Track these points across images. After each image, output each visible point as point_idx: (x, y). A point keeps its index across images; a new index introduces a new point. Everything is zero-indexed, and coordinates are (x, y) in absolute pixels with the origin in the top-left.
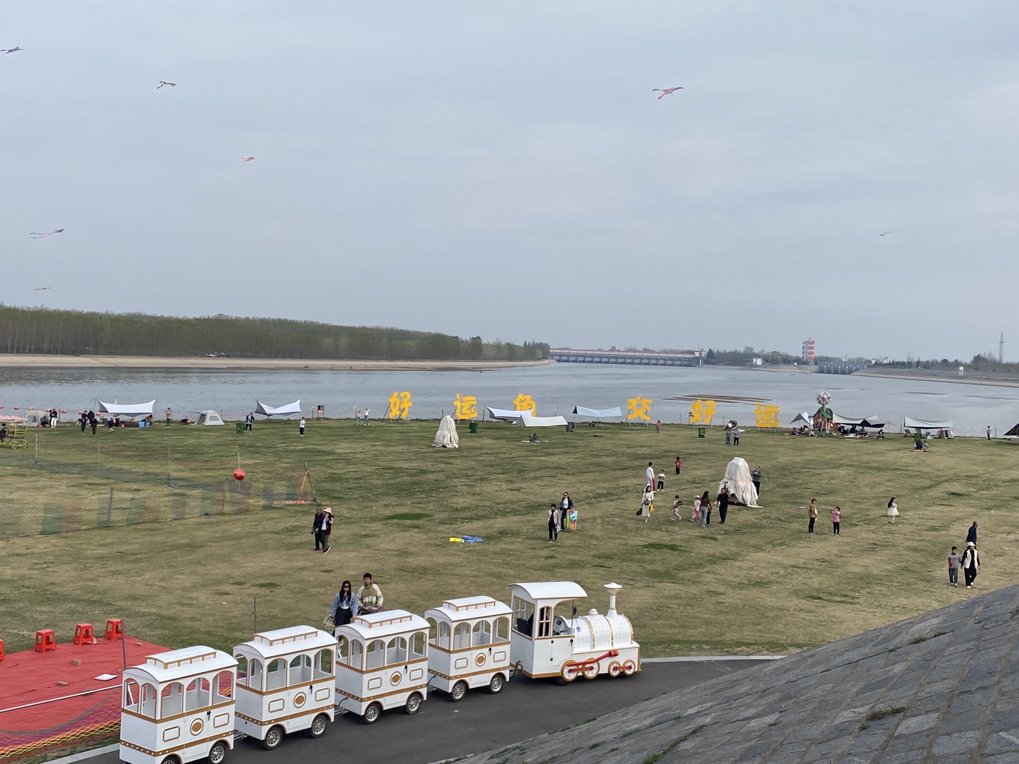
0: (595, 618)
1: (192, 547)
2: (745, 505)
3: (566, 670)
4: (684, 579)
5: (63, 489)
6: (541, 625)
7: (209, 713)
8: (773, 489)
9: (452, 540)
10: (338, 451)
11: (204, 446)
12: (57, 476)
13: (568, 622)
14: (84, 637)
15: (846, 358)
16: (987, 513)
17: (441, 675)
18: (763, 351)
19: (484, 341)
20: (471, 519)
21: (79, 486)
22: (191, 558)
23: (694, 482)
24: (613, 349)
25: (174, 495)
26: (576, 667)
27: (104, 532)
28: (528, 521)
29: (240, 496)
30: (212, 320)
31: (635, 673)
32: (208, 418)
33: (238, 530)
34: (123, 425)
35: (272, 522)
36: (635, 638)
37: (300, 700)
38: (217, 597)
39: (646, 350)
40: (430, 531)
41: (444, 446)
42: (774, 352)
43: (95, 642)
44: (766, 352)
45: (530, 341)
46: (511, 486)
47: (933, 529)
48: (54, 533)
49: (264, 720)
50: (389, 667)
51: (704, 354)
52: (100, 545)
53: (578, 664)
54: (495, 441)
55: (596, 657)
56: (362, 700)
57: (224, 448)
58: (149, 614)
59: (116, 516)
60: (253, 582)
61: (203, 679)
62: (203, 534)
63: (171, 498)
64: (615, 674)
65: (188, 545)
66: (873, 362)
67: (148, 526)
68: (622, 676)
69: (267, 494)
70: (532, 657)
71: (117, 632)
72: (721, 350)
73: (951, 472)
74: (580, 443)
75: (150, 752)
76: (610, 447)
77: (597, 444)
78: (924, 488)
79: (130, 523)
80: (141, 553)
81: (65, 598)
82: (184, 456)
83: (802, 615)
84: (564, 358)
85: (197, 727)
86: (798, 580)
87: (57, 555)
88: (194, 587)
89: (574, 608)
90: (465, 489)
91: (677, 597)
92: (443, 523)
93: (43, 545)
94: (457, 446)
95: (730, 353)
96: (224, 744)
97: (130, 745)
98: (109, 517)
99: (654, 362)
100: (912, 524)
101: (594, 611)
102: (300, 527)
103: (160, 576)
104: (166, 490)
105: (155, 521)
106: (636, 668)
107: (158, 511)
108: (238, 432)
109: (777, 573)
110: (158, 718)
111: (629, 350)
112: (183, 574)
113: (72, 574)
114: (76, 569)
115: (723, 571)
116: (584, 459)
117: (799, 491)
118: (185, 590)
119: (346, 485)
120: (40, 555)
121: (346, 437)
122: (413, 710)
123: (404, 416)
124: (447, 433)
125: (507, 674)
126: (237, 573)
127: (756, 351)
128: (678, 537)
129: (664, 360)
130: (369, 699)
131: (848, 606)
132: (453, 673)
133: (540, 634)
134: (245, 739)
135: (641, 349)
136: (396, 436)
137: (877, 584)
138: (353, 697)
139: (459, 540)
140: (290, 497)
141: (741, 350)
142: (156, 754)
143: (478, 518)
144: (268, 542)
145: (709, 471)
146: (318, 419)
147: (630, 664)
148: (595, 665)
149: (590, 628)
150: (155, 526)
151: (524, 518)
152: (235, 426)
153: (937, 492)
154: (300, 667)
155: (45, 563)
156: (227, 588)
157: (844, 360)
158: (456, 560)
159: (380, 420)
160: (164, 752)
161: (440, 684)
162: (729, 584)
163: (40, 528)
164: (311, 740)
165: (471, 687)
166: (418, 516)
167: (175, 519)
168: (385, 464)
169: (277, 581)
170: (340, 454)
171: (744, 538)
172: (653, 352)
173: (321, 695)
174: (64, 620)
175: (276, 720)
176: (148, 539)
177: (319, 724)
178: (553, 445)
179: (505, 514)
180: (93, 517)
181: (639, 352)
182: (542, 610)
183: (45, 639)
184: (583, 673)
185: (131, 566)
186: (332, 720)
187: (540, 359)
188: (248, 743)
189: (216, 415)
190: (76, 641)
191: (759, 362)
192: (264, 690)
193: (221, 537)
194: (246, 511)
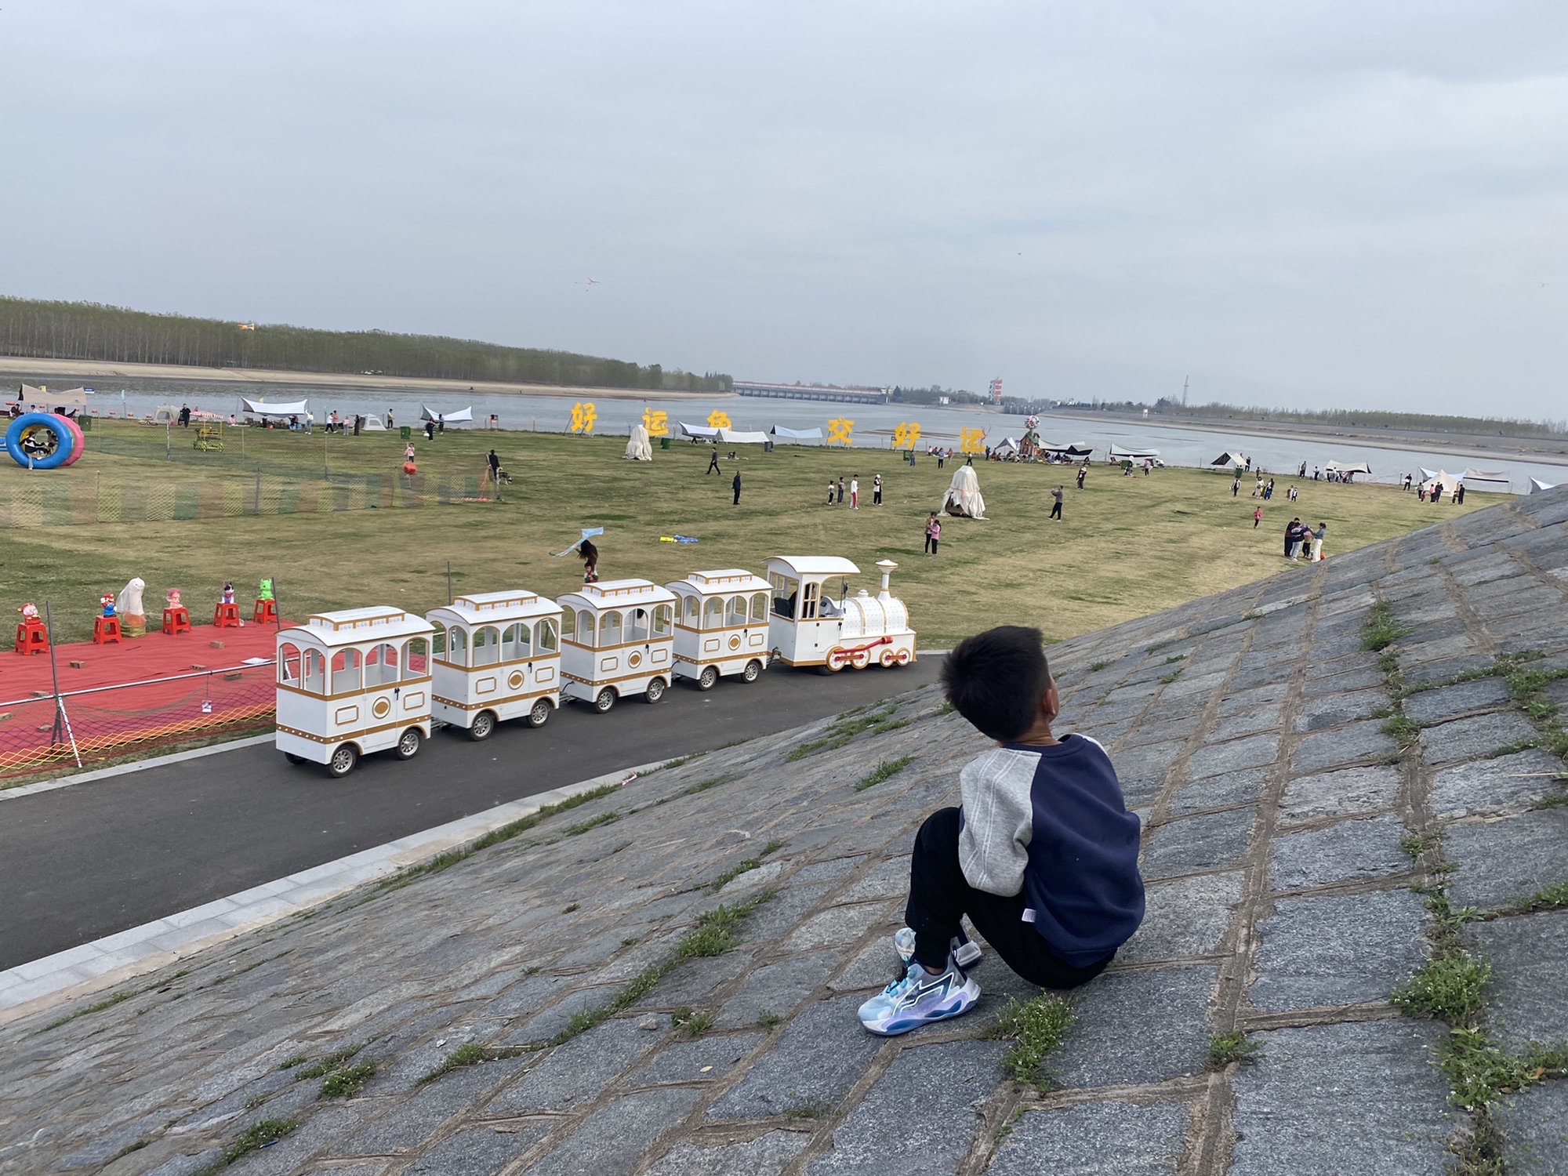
0: (865, 599)
1: (357, 536)
2: (970, 517)
3: (832, 658)
4: (928, 580)
5: (201, 478)
6: (806, 604)
7: (397, 691)
8: (993, 504)
9: (663, 539)
10: (518, 458)
11: (365, 447)
12: (193, 467)
13: (836, 605)
14: (227, 618)
15: (1031, 399)
16: (1220, 529)
17: (687, 659)
18: (950, 390)
19: (664, 370)
20: (679, 522)
21: (221, 477)
22: (359, 546)
23: (911, 497)
24: (798, 384)
25: (333, 488)
26: (843, 655)
27: (251, 520)
28: (743, 525)
29: (411, 492)
30: (368, 334)
31: (909, 663)
32: (368, 422)
33: (413, 522)
34: (272, 427)
35: (452, 517)
36: (910, 625)
37: (516, 680)
38: (393, 584)
39: (831, 386)
40: (635, 531)
41: (636, 458)
42: (961, 391)
43: (242, 625)
44: (952, 391)
45: (712, 372)
46: (717, 495)
47: (1171, 541)
48: (191, 518)
49: (470, 704)
50: (627, 645)
51: (891, 392)
52: (247, 532)
53: (846, 652)
54: (691, 457)
55: (867, 643)
56: (593, 684)
57: (388, 450)
58: (309, 599)
59: (263, 505)
60: (435, 571)
61: (388, 645)
62: (369, 526)
63: (331, 491)
64: (887, 663)
65: (354, 534)
66: (1059, 403)
67: (305, 515)
68: (895, 666)
69: (442, 490)
70: (794, 642)
71: (270, 614)
72: (909, 388)
73: (1169, 494)
74: (781, 461)
75: (318, 739)
76: (814, 465)
77: (799, 463)
78: (1147, 507)
79: (282, 512)
80: (298, 540)
81: (203, 581)
82: (344, 455)
83: (1068, 614)
84: (748, 391)
85: (381, 708)
86: (1050, 582)
87: (193, 540)
88: (363, 573)
89: (845, 587)
90: (668, 496)
91: (926, 596)
92: (649, 524)
93: (174, 529)
94: (650, 459)
95: (917, 391)
96: (419, 731)
97: (290, 730)
98: (256, 506)
99: (840, 398)
100: (1149, 537)
101: (864, 592)
102: (485, 522)
103: (322, 562)
104: (324, 484)
105: (313, 511)
106: (910, 659)
107: (315, 502)
108: (403, 437)
109: (1026, 576)
110: (328, 693)
111: (815, 386)
112: (349, 561)
113: (213, 558)
114: (217, 554)
115: (968, 573)
116: (790, 474)
117: (1022, 507)
118: (353, 576)
119: (532, 487)
120: (173, 539)
121: (526, 447)
122: (655, 698)
123: (588, 429)
124: (639, 444)
125: (764, 660)
126: (415, 562)
127: (943, 389)
128: (910, 543)
129: (851, 396)
130: (602, 682)
131: (1114, 606)
132: (702, 656)
133: (804, 616)
134: (444, 728)
136: (580, 448)
137: (1135, 588)
138: (582, 680)
139: (672, 539)
140: (469, 494)
141: (929, 388)
142: (326, 741)
143: (687, 521)
144: (449, 534)
145: (924, 487)
146: (492, 430)
147: (904, 653)
148: (865, 653)
149: (860, 610)
150: (312, 515)
151: (739, 523)
152: (399, 432)
153: (1161, 510)
154: (512, 644)
155: (179, 546)
156: (406, 576)
157: (1029, 401)
158: (671, 557)
159: (560, 434)
160: (337, 739)
161: (686, 670)
162: (979, 585)
163: (172, 514)
164: (531, 730)
165: (722, 674)
166: (619, 517)
167: (334, 510)
168: (574, 471)
169: (465, 570)
170: (521, 461)
171: (980, 545)
172: (839, 388)
173: (542, 675)
174: (202, 603)
175: (485, 704)
176: (304, 527)
177: (540, 711)
178: (754, 462)
179: (716, 519)
180: (238, 505)
181: (825, 387)
182: (807, 587)
183: (175, 617)
184: (851, 661)
185: (285, 552)
186: (557, 707)
187: (722, 392)
188: (448, 732)
189: (378, 419)
190: (217, 622)
191: (946, 401)
192: (470, 665)
193: (393, 528)
194: (420, 506)
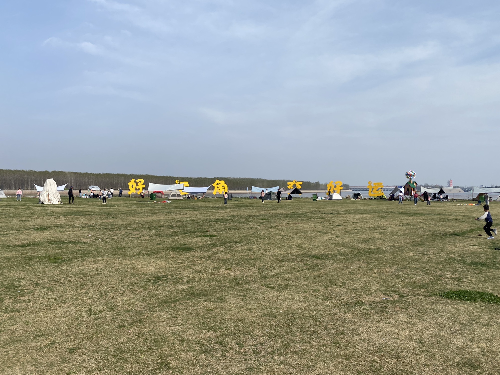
15: (466, 186)
18: (432, 185)
19: (320, 183)
39: (387, 186)
42: (437, 185)
44: (433, 185)
127: (429, 185)
135: (386, 186)
157: (465, 187)
172: (389, 187)
